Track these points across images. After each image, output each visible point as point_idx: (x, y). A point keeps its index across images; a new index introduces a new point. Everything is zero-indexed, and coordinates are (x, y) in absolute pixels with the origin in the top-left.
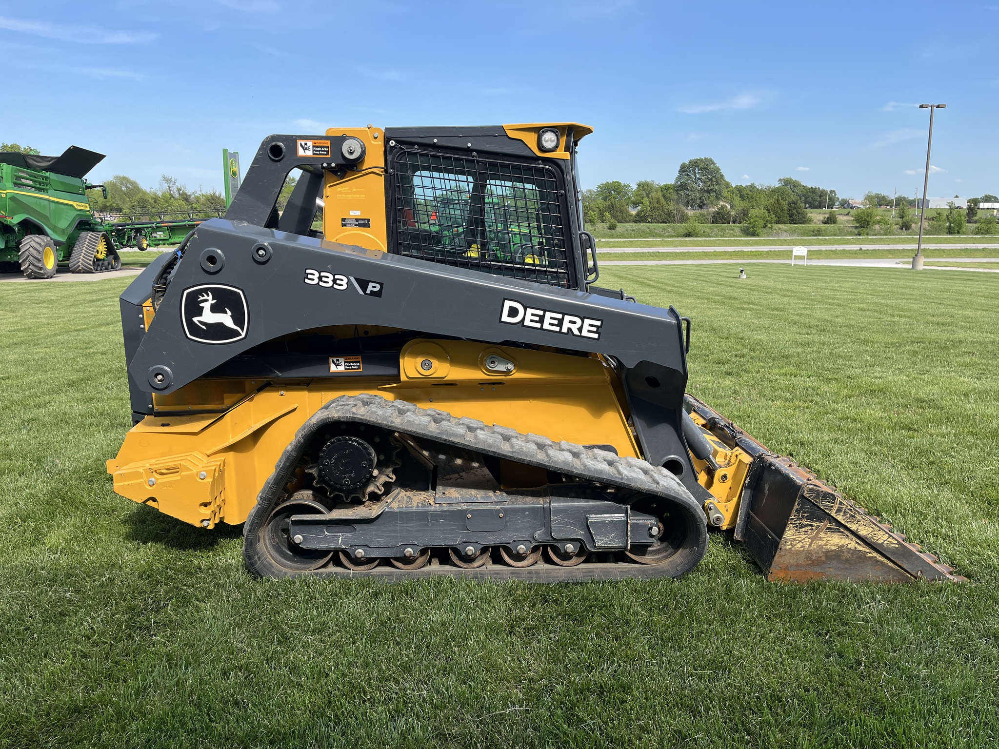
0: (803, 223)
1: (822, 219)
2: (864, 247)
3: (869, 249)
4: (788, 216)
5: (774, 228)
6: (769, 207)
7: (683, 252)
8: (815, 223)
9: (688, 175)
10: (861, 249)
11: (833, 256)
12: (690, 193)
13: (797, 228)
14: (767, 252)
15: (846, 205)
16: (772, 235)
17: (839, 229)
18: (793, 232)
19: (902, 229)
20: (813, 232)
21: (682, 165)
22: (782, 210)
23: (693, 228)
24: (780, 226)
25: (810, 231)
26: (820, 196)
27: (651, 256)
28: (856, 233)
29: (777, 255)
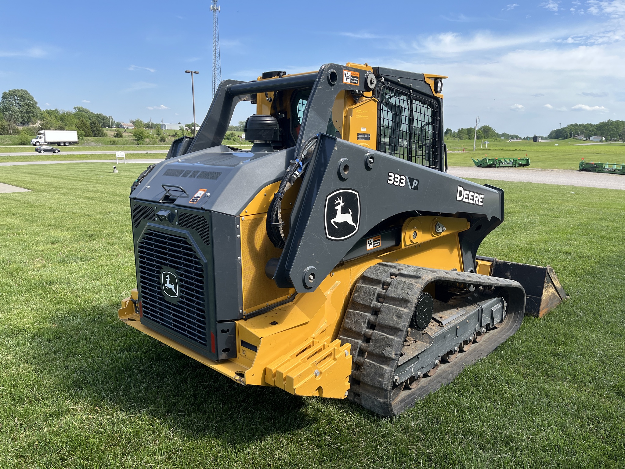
0: (102, 137)
1: (113, 134)
2: (149, 152)
3: (152, 153)
4: (91, 132)
5: (84, 139)
6: (78, 126)
7: (29, 156)
8: (110, 137)
9: (9, 101)
10: (147, 153)
11: (133, 157)
12: (13, 114)
13: (100, 140)
14: (91, 155)
15: (120, 126)
16: (84, 144)
17: (126, 141)
18: (98, 142)
19: (161, 141)
20: (110, 142)
21: (4, 93)
22: (87, 128)
23: (26, 139)
24: (89, 138)
25: (108, 141)
26: (103, 120)
27: (4, 159)
28: (136, 143)
29: (98, 157)
